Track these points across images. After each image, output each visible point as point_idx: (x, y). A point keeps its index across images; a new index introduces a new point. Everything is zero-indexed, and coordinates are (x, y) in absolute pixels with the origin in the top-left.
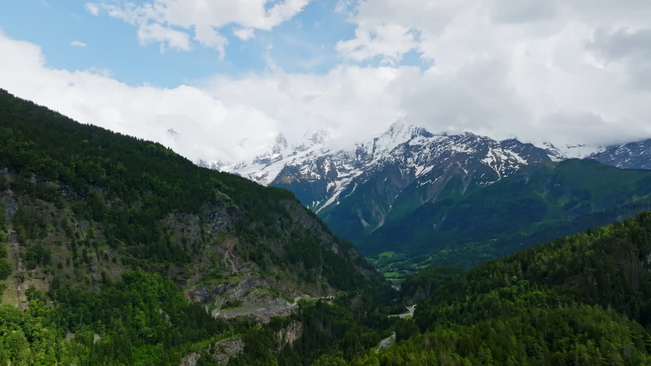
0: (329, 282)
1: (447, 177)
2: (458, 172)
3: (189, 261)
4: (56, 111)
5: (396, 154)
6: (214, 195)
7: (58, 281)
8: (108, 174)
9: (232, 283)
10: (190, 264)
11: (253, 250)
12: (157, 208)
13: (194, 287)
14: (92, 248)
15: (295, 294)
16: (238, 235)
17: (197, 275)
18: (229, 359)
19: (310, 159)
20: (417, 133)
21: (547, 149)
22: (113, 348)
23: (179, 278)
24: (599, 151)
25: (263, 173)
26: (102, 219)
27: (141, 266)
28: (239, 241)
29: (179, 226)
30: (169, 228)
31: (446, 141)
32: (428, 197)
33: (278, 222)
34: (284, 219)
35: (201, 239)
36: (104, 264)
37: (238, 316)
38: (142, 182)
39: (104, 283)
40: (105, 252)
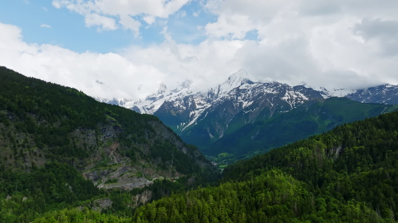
0: (176, 169)
1: (261, 108)
2: (267, 105)
3: (87, 156)
4: (11, 69)
5: (231, 94)
6: (105, 118)
7: (3, 167)
8: (39, 106)
9: (113, 169)
10: (88, 158)
11: (128, 151)
12: (69, 126)
13: (89, 171)
14: (26, 148)
15: (154, 176)
16: (119, 142)
17: (92, 164)
18: (102, 210)
19: (180, 98)
20: (245, 82)
21: (322, 91)
22: (34, 204)
23: (81, 166)
24: (353, 92)
25: (151, 106)
26: (34, 132)
27: (57, 159)
28: (120, 145)
29: (82, 136)
30: (76, 138)
31: (261, 87)
32: (249, 120)
33: (147, 134)
34: (150, 133)
35: (96, 144)
36: (34, 158)
37: (114, 188)
38: (60, 111)
39: (33, 168)
40: (35, 151)
